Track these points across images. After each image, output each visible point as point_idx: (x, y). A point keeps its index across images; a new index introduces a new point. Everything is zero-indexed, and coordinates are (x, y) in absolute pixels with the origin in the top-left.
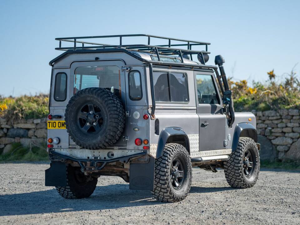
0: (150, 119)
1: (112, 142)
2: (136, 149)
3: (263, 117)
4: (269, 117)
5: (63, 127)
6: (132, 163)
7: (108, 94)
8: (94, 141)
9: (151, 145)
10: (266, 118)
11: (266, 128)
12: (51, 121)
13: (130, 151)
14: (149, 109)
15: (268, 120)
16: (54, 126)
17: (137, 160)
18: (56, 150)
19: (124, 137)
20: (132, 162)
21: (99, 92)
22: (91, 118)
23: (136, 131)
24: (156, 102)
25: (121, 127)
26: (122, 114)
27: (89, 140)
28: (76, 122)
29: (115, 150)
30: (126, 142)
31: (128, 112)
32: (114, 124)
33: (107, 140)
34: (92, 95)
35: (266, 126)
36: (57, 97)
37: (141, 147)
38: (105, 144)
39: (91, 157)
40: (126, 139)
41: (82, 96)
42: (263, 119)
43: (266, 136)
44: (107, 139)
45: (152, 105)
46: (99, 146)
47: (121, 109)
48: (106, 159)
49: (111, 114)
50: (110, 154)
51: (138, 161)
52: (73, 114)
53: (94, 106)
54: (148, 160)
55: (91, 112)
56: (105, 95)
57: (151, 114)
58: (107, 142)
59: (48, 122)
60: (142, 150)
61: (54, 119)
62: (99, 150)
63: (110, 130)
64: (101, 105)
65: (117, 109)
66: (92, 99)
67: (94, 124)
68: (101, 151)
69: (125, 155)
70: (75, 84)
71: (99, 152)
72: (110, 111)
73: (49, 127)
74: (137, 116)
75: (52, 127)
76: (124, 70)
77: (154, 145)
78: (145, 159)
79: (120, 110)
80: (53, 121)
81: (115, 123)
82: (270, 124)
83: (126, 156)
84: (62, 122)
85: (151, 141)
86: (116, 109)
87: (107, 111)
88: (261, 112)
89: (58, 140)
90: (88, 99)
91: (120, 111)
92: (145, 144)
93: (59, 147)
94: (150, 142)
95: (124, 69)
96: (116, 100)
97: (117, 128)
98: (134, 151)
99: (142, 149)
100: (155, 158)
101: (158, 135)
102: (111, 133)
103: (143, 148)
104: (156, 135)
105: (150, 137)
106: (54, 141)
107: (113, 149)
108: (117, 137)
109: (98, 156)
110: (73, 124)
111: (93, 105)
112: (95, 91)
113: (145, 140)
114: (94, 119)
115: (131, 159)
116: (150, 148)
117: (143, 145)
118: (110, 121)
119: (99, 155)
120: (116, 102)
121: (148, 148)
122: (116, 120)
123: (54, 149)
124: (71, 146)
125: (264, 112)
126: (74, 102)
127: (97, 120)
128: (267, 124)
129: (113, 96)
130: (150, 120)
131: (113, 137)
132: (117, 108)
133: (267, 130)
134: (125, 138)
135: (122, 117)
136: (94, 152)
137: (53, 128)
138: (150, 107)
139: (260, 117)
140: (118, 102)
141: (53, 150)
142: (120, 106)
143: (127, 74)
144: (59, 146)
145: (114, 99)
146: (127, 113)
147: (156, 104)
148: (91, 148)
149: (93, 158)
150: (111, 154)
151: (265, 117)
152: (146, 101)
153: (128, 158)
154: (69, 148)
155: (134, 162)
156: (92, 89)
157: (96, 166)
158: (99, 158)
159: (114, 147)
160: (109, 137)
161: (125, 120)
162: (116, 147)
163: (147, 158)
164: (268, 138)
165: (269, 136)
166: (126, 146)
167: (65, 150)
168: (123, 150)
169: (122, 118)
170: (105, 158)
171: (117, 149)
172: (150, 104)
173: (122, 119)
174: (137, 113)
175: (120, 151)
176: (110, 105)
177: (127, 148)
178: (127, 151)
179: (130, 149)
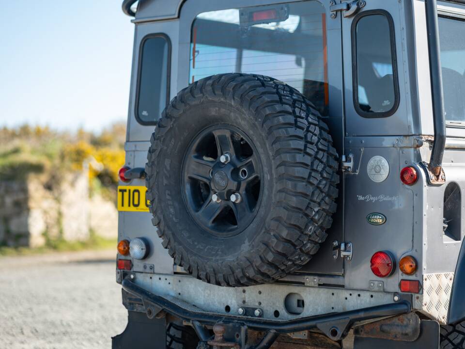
0: (425, 183)
1: (290, 263)
2: (376, 289)
6: (362, 339)
7: (278, 93)
8: (230, 258)
9: (425, 276)
12: (128, 188)
13: (355, 294)
14: (421, 149)
16: (136, 203)
17: (378, 326)
18: (140, 279)
19: (336, 243)
20: (363, 335)
21: (246, 86)
22: (223, 179)
23: (377, 224)
24: (447, 122)
25: (323, 210)
26: (328, 165)
27: (216, 255)
28: (179, 192)
29: (307, 288)
30: (343, 262)
31: (351, 156)
32: (294, 201)
33: (270, 257)
36: (145, 113)
37: (393, 283)
38: (265, 269)
39: (236, 306)
40: (343, 254)
41: (193, 103)
44: (270, 254)
45: (433, 133)
46: (244, 275)
47: (320, 147)
49: (283, 164)
50: (294, 302)
51: (383, 331)
52: (167, 162)
53: (232, 137)
54: (415, 331)
55: (223, 159)
56: (266, 98)
57: (429, 165)
58: (271, 264)
59: (121, 190)
60: (395, 294)
61: (136, 181)
62: (260, 287)
63: (278, 219)
64: (251, 132)
65: (306, 147)
66: (223, 110)
67: (233, 198)
68: (265, 288)
69: (339, 309)
70: (194, 67)
71: (260, 293)
72: (278, 153)
73: (123, 205)
74: (378, 172)
75: (129, 206)
76: (339, 13)
77: (438, 277)
78: (406, 326)
79: (319, 149)
80: (132, 188)
81: (297, 194)
83: (342, 311)
85: (427, 264)
86: (303, 148)
87: (271, 154)
89: (144, 247)
90: (213, 112)
91: (317, 153)
92: (407, 274)
93: (148, 270)
94: (424, 266)
95: (339, 7)
96: (303, 115)
97: (307, 215)
98: (368, 294)
99: (397, 289)
100: (444, 321)
101: (456, 240)
102: (284, 233)
103: (400, 285)
104: (448, 240)
105: (425, 248)
106: (133, 249)
107: (302, 284)
108: (309, 245)
109: (257, 304)
110: (168, 197)
111: (228, 134)
112: (234, 84)
113: (406, 259)
114: (231, 181)
115: (358, 324)
116: (422, 287)
117: (399, 276)
118: (279, 188)
119: (260, 303)
120: (303, 122)
121: (418, 287)
122: (301, 187)
123: (134, 273)
124: (179, 268)
126: (171, 123)
127: (243, 186)
129: (295, 101)
130: (426, 188)
131: (295, 246)
132: (307, 142)
134: (339, 247)
135: (325, 175)
137: (132, 209)
138: (427, 141)
140: (310, 123)
141: (132, 276)
142: (321, 136)
143: (347, 24)
144: (148, 268)
145: (297, 110)
146: (348, 160)
147: (448, 132)
148: (221, 280)
149: (241, 310)
150: (299, 301)
152: (410, 118)
153: (348, 321)
154: (175, 273)
155: (367, 333)
156: (223, 78)
157: (243, 341)
158: (257, 312)
159: (306, 277)
160: (277, 245)
161: (339, 186)
162: (311, 277)
163: (413, 321)
166: (343, 276)
167: (163, 277)
168: (331, 291)
169: (324, 178)
170: (277, 314)
171: (313, 284)
172: (427, 128)
173: (324, 182)
174: (380, 161)
175: (324, 293)
176: (282, 132)
177: (346, 284)
178: (346, 294)
179: (355, 287)
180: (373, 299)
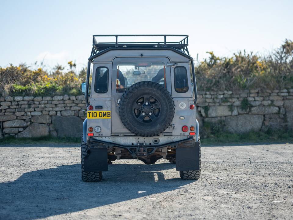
2: (182, 135)
3: (76, 101)
4: (82, 100)
5: (105, 117)
10: (80, 102)
11: (79, 111)
12: (91, 112)
13: (176, 137)
15: (82, 103)
16: (95, 116)
18: (97, 138)
20: (178, 147)
23: (182, 119)
28: (132, 113)
29: (161, 137)
34: (151, 88)
35: (80, 108)
37: (187, 133)
39: (136, 143)
40: (173, 127)
42: (76, 103)
43: (80, 117)
48: (151, 145)
54: (194, 144)
55: (147, 104)
59: (88, 113)
60: (188, 136)
61: (95, 110)
67: (150, 114)
69: (171, 141)
71: (144, 139)
73: (89, 117)
75: (92, 117)
76: (170, 66)
78: (191, 144)
80: (93, 112)
82: (84, 106)
84: (104, 113)
88: (74, 97)
89: (100, 129)
90: (147, 91)
92: (192, 131)
93: (101, 135)
98: (180, 137)
103: (189, 134)
107: (159, 135)
109: (144, 142)
113: (191, 127)
117: (190, 132)
121: (195, 134)
124: (113, 134)
125: (77, 97)
126: (131, 94)
128: (80, 107)
133: (81, 112)
136: (139, 139)
137: (94, 118)
139: (73, 101)
141: (94, 138)
143: (173, 69)
149: (138, 144)
150: (155, 140)
151: (78, 101)
152: (192, 93)
154: (111, 136)
155: (180, 146)
158: (144, 144)
163: (193, 142)
164: (81, 119)
165: (83, 117)
166: (172, 132)
167: (107, 137)
168: (168, 137)
171: (162, 135)
174: (183, 103)
175: (166, 137)
177: (173, 135)
178: (173, 137)
179: (175, 135)
180: (181, 138)
